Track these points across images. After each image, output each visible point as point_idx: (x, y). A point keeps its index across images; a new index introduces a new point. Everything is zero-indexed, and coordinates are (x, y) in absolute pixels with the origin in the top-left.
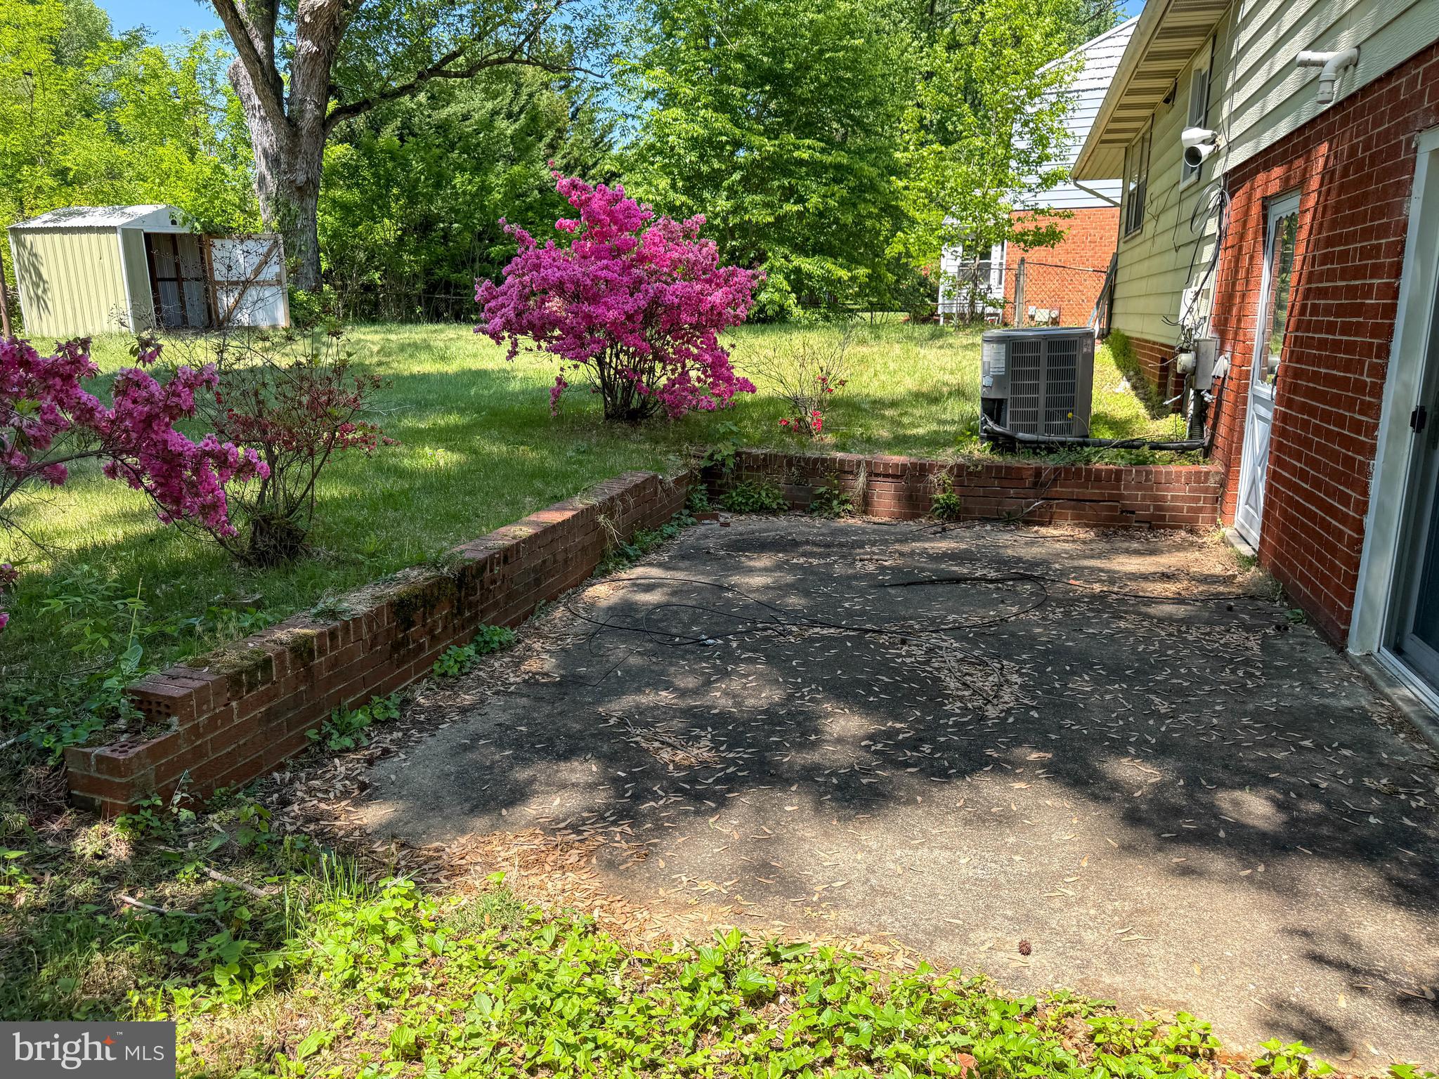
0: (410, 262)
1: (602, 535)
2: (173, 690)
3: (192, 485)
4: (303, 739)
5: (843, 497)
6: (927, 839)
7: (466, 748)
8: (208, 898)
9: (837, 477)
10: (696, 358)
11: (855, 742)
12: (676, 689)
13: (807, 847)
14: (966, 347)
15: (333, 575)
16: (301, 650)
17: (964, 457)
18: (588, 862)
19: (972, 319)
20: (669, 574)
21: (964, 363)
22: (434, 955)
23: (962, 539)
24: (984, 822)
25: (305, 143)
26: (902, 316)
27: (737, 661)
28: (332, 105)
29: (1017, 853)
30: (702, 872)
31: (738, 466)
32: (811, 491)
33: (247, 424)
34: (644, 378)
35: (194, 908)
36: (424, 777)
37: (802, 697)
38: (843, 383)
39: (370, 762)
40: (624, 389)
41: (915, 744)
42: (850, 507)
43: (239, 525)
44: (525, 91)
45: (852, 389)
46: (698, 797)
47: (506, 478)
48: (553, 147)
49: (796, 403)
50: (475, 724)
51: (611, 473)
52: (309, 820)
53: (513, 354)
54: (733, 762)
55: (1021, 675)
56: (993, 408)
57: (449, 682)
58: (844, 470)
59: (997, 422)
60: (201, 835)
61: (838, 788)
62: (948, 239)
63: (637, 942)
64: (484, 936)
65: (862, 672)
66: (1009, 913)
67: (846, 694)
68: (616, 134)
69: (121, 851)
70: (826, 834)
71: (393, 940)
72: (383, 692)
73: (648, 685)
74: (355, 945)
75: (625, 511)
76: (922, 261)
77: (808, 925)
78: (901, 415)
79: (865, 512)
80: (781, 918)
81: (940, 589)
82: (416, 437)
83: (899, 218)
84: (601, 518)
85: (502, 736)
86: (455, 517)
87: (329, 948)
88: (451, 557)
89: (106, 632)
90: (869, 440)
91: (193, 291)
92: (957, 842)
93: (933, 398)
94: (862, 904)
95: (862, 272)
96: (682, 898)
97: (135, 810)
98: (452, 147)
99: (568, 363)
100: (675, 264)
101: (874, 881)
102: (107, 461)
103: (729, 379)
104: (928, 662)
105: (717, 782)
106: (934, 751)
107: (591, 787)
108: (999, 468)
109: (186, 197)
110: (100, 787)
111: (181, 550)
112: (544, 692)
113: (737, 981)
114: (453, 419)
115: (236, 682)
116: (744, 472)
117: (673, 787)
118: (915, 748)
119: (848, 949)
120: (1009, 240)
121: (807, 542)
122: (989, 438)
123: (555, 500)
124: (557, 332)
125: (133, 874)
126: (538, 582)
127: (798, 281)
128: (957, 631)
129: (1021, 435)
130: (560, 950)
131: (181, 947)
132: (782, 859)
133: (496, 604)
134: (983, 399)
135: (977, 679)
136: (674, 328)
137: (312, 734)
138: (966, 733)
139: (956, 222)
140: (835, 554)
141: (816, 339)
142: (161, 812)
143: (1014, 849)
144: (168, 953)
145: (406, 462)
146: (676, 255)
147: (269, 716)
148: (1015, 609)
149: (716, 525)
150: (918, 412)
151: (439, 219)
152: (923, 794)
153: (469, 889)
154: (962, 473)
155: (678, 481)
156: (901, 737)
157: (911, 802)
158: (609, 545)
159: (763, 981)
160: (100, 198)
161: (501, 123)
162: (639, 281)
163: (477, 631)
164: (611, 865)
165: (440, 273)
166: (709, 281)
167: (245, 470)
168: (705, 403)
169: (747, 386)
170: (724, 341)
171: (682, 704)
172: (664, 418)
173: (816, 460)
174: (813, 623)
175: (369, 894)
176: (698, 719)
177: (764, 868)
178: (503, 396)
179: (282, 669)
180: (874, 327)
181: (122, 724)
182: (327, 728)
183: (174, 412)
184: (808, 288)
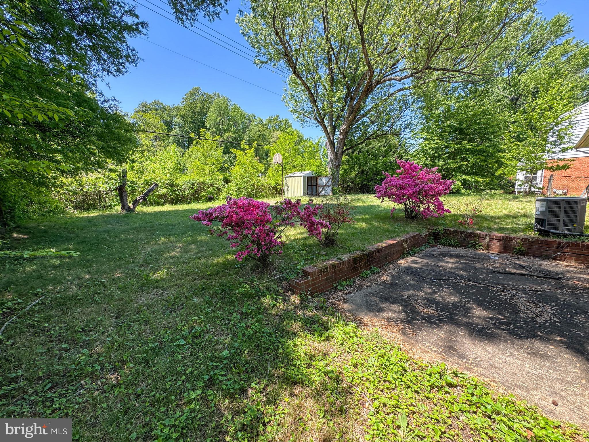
0: (358, 181)
1: (404, 248)
2: (310, 271)
3: (315, 228)
4: (333, 286)
5: (480, 244)
6: (512, 355)
7: (368, 296)
8: (314, 316)
9: (478, 238)
10: (433, 204)
11: (485, 319)
12: (424, 292)
13: (467, 346)
14: (528, 202)
15: (341, 250)
16: (334, 266)
17: (527, 236)
18: (399, 332)
19: (530, 193)
20: (422, 260)
21: (527, 206)
22: (360, 343)
23: (526, 262)
24: (536, 355)
25: (339, 157)
26: (501, 192)
27: (443, 287)
28: (345, 148)
29: (551, 369)
30: (432, 343)
31: (444, 233)
32: (468, 242)
33: (326, 216)
34: (417, 208)
35: (311, 317)
36: (358, 301)
37: (465, 302)
38: (481, 211)
39: (346, 294)
40: (411, 211)
41: (508, 324)
42: (482, 248)
43: (323, 237)
44: (388, 140)
45: (484, 213)
46: (431, 323)
47: (379, 231)
48: (394, 152)
49: (463, 216)
50: (370, 290)
51: (407, 232)
52: (333, 304)
53: (382, 202)
54: (442, 316)
55: (552, 310)
56: (539, 221)
57: (363, 279)
58: (479, 236)
59: (541, 226)
60: (313, 302)
61: (478, 331)
62: (521, 169)
63: (413, 357)
64: (372, 343)
65: (487, 298)
66: (548, 389)
67: (481, 304)
68: (411, 148)
69: (298, 301)
70: (473, 344)
71: (351, 337)
72: (349, 278)
73: (416, 289)
74: (343, 336)
75: (410, 242)
76: (509, 176)
77: (467, 368)
78: (502, 221)
79: (488, 250)
80: (458, 364)
81: (517, 277)
82: (358, 220)
83: (501, 164)
84: (404, 243)
85: (377, 294)
86: (367, 240)
87: (338, 334)
88: (366, 249)
89: (299, 257)
90: (490, 228)
91: (314, 187)
92: (524, 359)
93: (514, 217)
94: (487, 368)
95: (488, 179)
96: (426, 349)
97: (301, 294)
98: (370, 155)
99: (396, 204)
100: (428, 179)
101: (491, 362)
102: (299, 223)
103: (443, 209)
104: (512, 299)
105: (437, 320)
106: (515, 328)
107: (400, 312)
108: (542, 241)
109: (315, 169)
110: (296, 288)
111: (311, 241)
112: (387, 286)
113: (444, 377)
114: (366, 216)
115: (321, 271)
116: (446, 234)
117: (423, 318)
118: (507, 325)
119: (481, 380)
120: (545, 169)
121: (467, 256)
122: (537, 231)
123: (391, 238)
124: (394, 196)
125: (300, 307)
126: (386, 258)
127: (464, 183)
128: (524, 291)
129: (551, 231)
130: (392, 352)
131: (308, 325)
132: (457, 347)
133: (376, 262)
134: (536, 219)
135: (533, 308)
136: (426, 196)
137: (334, 285)
138: (528, 325)
139: (524, 164)
140: (477, 261)
141: (470, 198)
142: (305, 295)
143: (550, 368)
144: (306, 326)
145: (356, 226)
146: (428, 177)
147: (327, 279)
148: (549, 288)
149: (436, 248)
150: (508, 221)
151: (366, 171)
152: (510, 340)
153: (369, 330)
154: (526, 241)
155: (426, 235)
156: (502, 321)
157: (505, 341)
158: (405, 250)
159: (452, 380)
160: (300, 170)
161: (382, 148)
162: (417, 184)
163: (371, 268)
164: (405, 334)
165: (365, 183)
166: (438, 184)
167: (326, 226)
168: (435, 215)
169: (448, 211)
170: (441, 199)
171: (426, 296)
172: (422, 218)
173: (471, 233)
174: (469, 281)
175: (347, 325)
176: (430, 302)
177: (452, 348)
178: (378, 211)
179: (330, 270)
180: (491, 195)
181: (300, 276)
182: (337, 284)
183: (315, 214)
184: (468, 184)
